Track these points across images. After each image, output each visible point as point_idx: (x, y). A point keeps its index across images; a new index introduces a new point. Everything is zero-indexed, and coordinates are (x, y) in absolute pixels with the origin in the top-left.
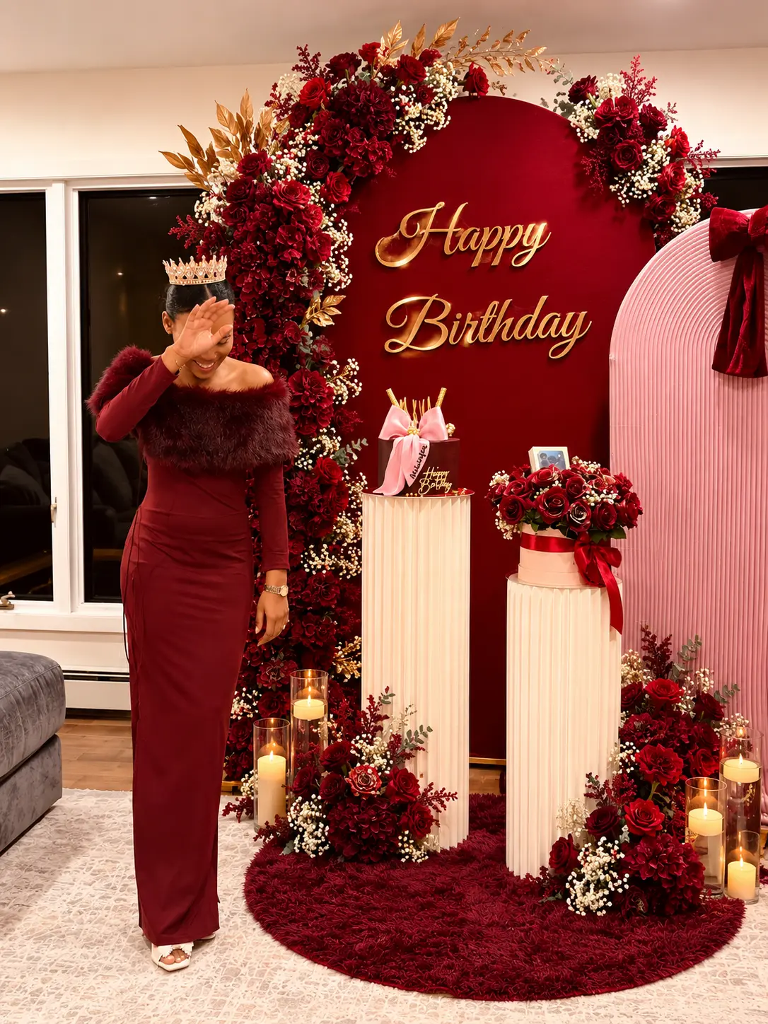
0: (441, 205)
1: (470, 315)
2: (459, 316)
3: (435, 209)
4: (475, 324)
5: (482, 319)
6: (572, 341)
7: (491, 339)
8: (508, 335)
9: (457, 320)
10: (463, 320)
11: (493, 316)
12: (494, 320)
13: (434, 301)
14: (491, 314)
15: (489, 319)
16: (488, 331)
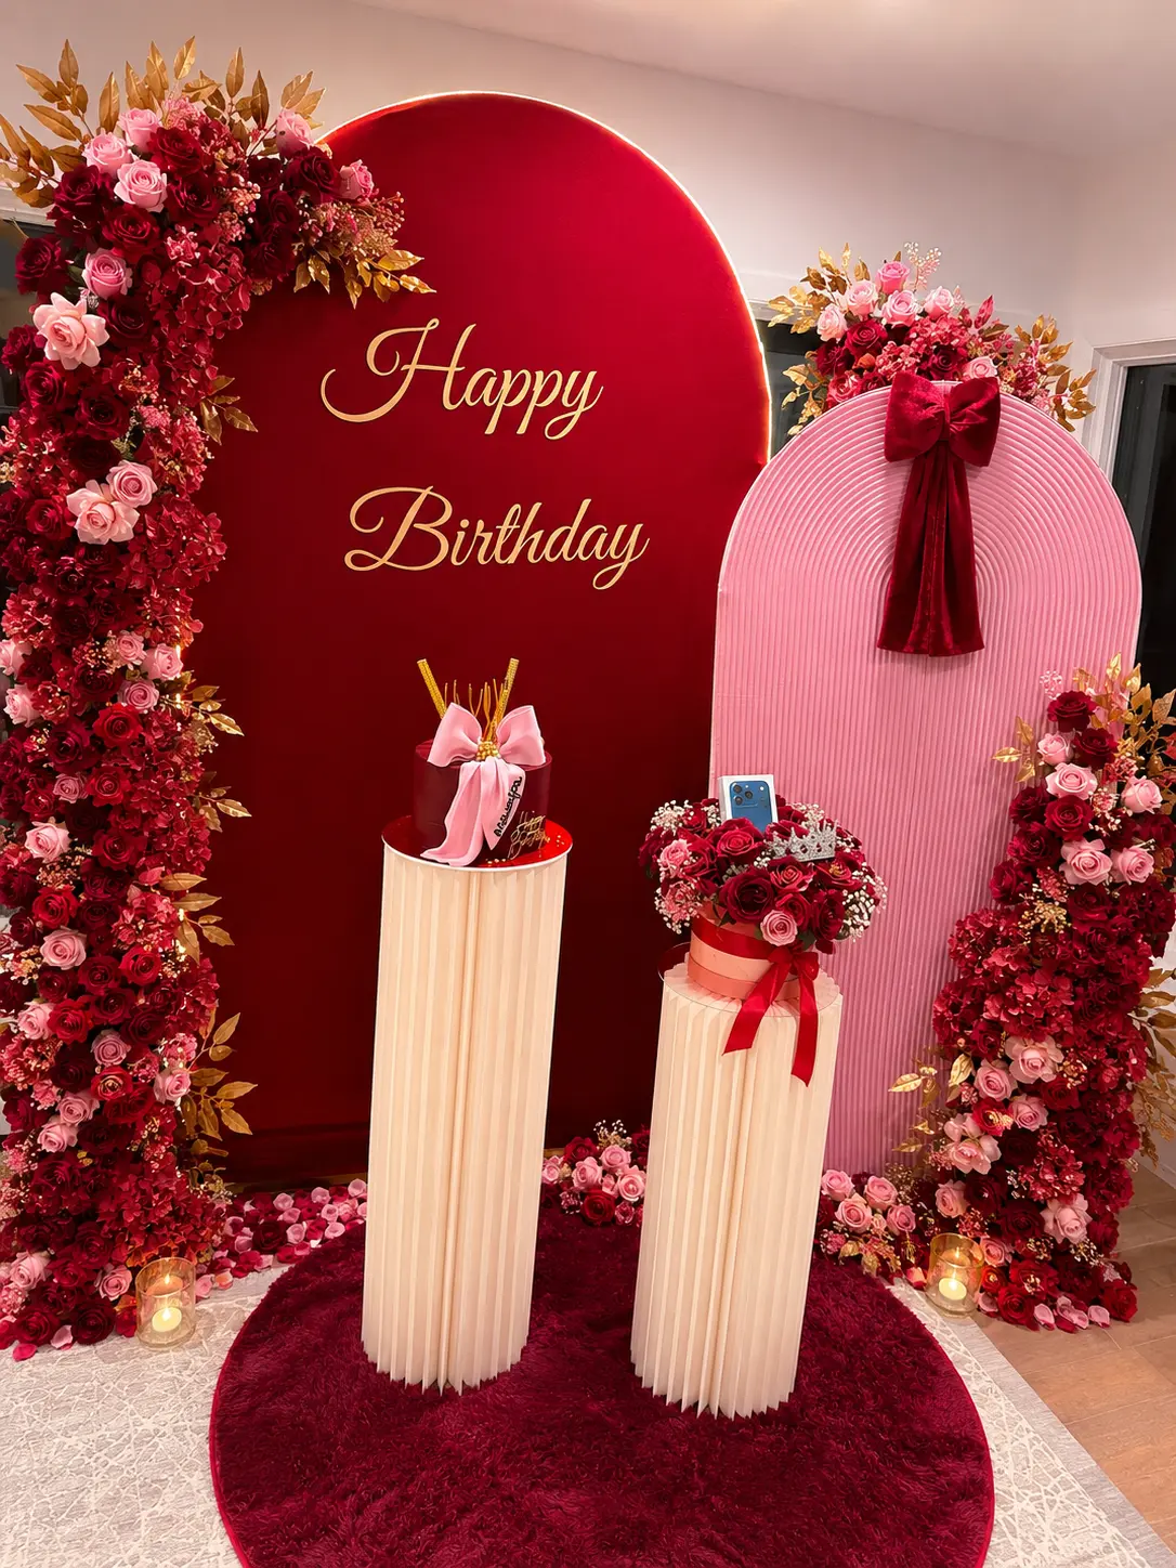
0: (434, 323)
1: (481, 524)
2: (465, 523)
3: (426, 330)
4: (488, 536)
5: (500, 530)
6: (624, 565)
7: (512, 559)
8: (536, 556)
9: (462, 529)
10: (470, 531)
11: (514, 527)
12: (517, 533)
13: (428, 495)
14: (511, 524)
15: (509, 530)
16: (507, 549)
